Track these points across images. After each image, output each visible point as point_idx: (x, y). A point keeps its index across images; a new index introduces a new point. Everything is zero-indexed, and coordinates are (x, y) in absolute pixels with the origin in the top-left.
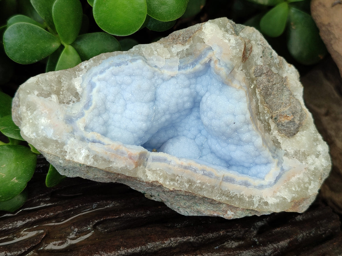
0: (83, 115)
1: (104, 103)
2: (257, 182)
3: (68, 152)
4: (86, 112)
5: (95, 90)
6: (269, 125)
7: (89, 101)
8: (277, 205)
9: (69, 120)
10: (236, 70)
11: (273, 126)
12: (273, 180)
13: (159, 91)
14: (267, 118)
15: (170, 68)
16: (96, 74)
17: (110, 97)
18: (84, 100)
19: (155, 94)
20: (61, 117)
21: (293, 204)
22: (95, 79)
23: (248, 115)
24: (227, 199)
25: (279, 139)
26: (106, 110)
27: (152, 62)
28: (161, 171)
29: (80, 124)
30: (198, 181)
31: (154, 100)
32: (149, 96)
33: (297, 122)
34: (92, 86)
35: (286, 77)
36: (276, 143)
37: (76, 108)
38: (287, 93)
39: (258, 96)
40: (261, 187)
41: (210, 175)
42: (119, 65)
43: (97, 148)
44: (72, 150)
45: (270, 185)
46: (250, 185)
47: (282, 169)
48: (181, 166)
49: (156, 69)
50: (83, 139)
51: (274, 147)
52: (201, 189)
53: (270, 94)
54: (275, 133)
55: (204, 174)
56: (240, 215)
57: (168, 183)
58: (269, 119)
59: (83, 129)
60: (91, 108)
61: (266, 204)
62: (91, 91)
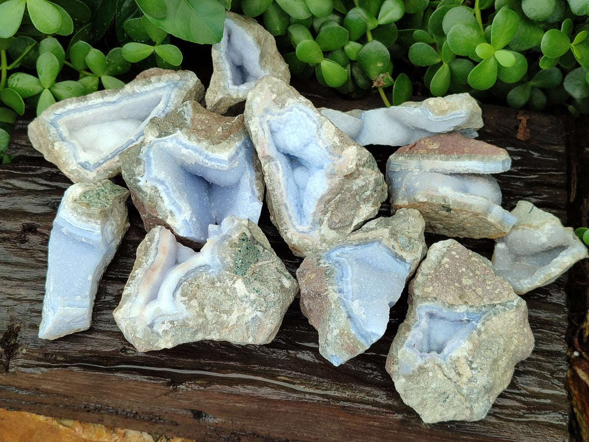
0: (273, 115)
1: (287, 121)
2: (295, 223)
3: (253, 120)
4: (276, 116)
5: (289, 113)
6: (327, 212)
7: (283, 114)
8: (288, 239)
9: (267, 111)
10: (337, 177)
11: (329, 214)
12: (300, 231)
13: (311, 145)
14: (330, 209)
15: (324, 143)
16: (297, 108)
17: (292, 123)
18: (282, 111)
19: (309, 144)
20: (266, 106)
21: (293, 246)
22: (295, 109)
23: (319, 197)
24: (277, 212)
25: (325, 222)
26: (285, 124)
27: (321, 131)
28: (272, 171)
29: (268, 117)
30: (276, 193)
31: (306, 145)
32: (305, 141)
33: (337, 226)
34: (291, 110)
35: (361, 208)
36: (321, 222)
37: (276, 110)
38: (353, 212)
39: (337, 198)
40: (294, 226)
41: (282, 196)
42: (308, 116)
43: (260, 133)
44: (254, 122)
45: (297, 230)
46: (291, 220)
47: (309, 232)
48: (279, 179)
49: (318, 136)
50: (261, 123)
51: (318, 222)
52: (274, 196)
53: (344, 204)
54: (326, 218)
55: (281, 193)
56: (274, 223)
57: (267, 178)
58: (330, 210)
59: (266, 120)
60: (279, 117)
61: (286, 233)
62: (288, 111)
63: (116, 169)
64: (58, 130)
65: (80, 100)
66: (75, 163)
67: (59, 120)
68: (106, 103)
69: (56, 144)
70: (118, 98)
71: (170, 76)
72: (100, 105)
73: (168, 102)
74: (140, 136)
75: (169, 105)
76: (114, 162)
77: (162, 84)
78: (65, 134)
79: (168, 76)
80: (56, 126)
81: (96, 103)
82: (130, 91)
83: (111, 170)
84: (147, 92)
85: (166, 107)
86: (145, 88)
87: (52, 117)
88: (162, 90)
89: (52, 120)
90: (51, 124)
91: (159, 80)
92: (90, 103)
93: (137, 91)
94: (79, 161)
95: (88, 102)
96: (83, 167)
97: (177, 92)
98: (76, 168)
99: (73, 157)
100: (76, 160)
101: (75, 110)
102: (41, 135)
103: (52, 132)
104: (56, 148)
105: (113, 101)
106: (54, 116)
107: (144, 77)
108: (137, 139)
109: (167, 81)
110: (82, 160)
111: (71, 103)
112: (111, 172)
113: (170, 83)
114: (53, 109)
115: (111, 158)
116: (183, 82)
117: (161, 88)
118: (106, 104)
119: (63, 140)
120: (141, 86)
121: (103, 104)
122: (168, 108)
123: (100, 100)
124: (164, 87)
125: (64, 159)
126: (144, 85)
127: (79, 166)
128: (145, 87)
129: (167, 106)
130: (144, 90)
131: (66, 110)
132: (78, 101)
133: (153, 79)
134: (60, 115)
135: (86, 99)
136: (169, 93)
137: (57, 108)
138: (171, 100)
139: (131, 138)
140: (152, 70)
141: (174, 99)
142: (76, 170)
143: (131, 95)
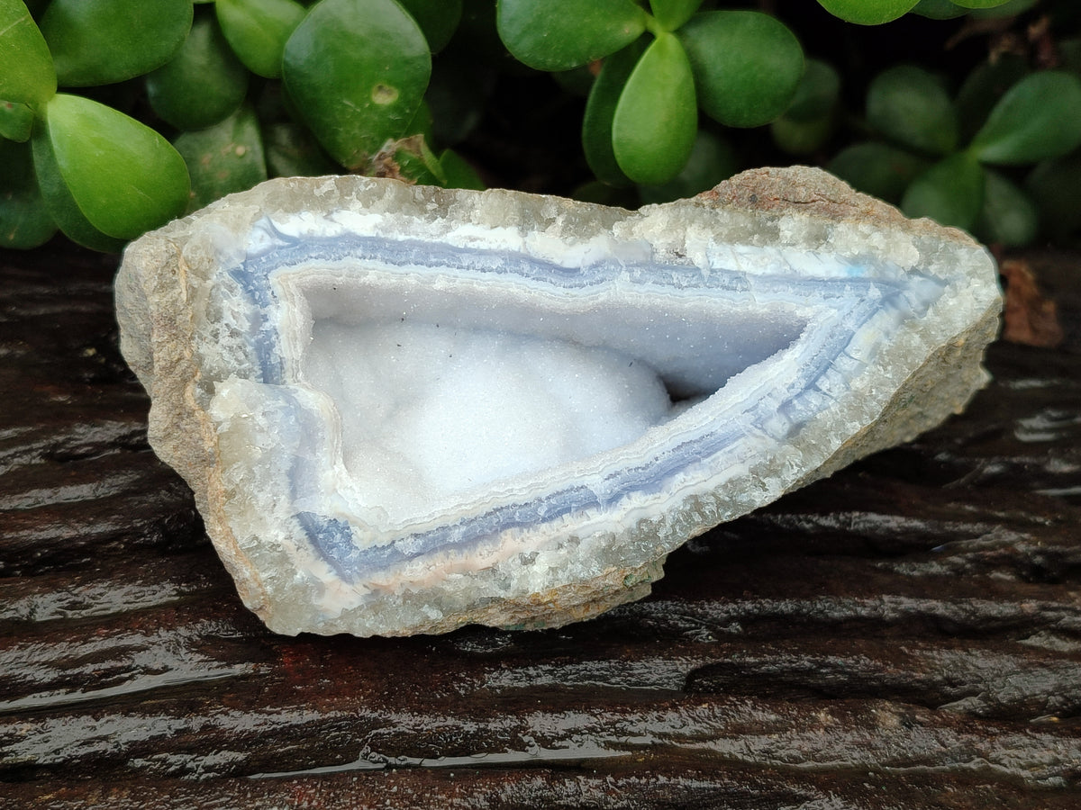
63: (461, 601)
64: (258, 319)
65: (415, 202)
66: (282, 511)
67: (283, 270)
68: (533, 261)
69: (224, 390)
70: (591, 260)
71: (877, 239)
72: (499, 263)
73: (825, 367)
74: (633, 488)
75: (824, 384)
76: (465, 572)
77: (824, 265)
78: (289, 350)
79: (866, 236)
80: (257, 295)
81: (483, 246)
82: (661, 244)
83: (438, 603)
84: (738, 277)
85: (807, 388)
86: (736, 255)
87: (256, 242)
88: (818, 294)
89: (249, 259)
90: (239, 275)
91: (818, 239)
92: (460, 233)
93: (698, 259)
94: (305, 506)
95: (448, 229)
96: (312, 538)
97: (887, 334)
98: (281, 538)
99: (283, 481)
100: (294, 494)
101: (372, 246)
102: (170, 322)
103: (228, 318)
104: (218, 411)
105: (569, 264)
106: (267, 242)
107: (753, 199)
108: (613, 499)
109: (855, 261)
110: (323, 508)
111: (368, 201)
112: (434, 614)
113: (866, 272)
114: (274, 202)
115: (459, 546)
116: (928, 289)
117: (814, 282)
118: (526, 267)
119: (269, 374)
120: (718, 239)
121: (516, 262)
122: (814, 399)
123: (508, 238)
124: (828, 285)
125: (238, 475)
126: (734, 237)
127: (298, 532)
128: (741, 248)
129: (812, 386)
130: (731, 265)
131: (332, 230)
132: (402, 205)
133: (792, 224)
134: (300, 246)
135: (443, 210)
136: (850, 325)
137: (294, 205)
138: (844, 364)
139: (587, 481)
140: (800, 179)
141: (862, 366)
142: (274, 546)
143: (662, 267)
